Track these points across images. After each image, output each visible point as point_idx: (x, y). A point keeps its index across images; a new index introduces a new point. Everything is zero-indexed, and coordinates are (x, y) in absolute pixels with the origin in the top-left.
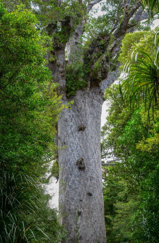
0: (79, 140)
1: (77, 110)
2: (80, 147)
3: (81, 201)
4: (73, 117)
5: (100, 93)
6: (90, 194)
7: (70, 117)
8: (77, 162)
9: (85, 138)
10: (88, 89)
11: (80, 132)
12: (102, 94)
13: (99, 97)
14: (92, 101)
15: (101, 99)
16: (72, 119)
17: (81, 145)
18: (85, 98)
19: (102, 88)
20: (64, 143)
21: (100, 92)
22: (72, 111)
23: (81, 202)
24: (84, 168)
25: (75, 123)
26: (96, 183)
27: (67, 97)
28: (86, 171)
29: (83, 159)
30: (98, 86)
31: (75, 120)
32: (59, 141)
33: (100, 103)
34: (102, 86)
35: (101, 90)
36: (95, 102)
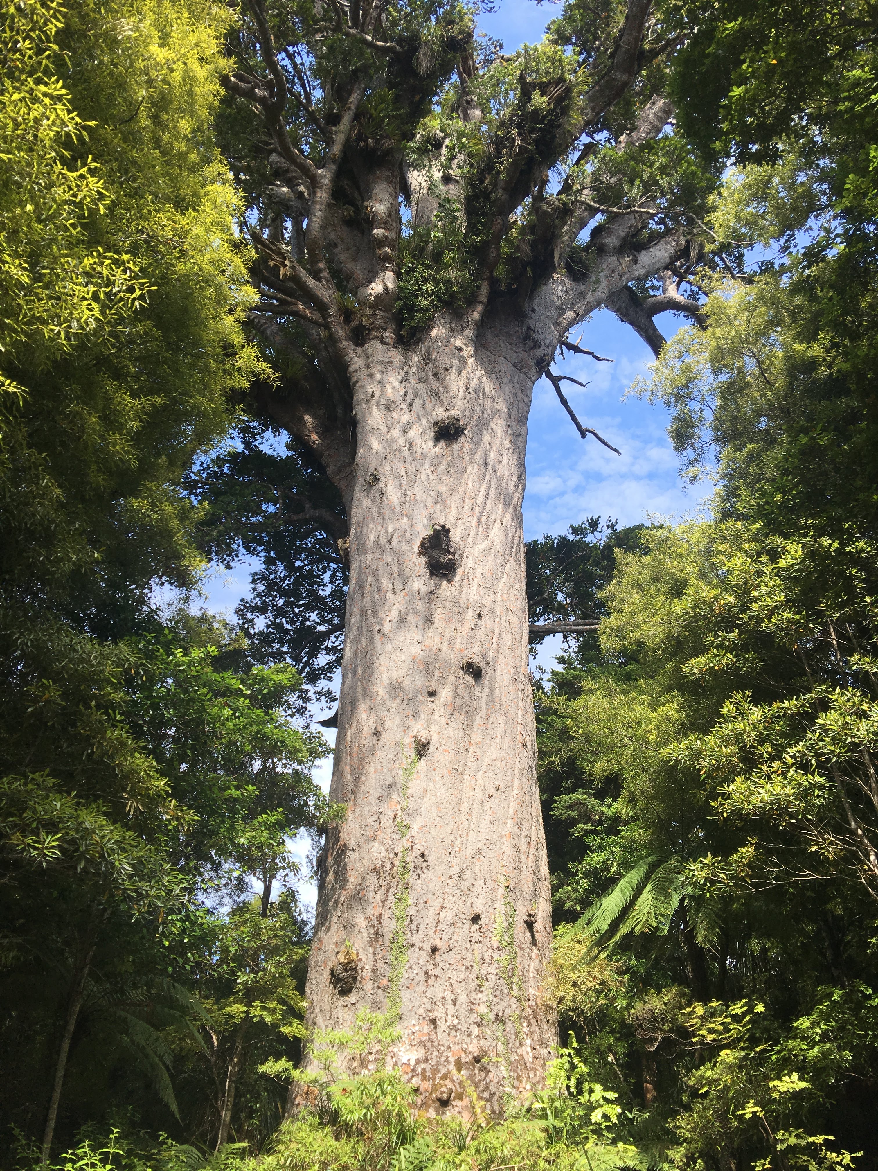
1: (435, 375)
3: (432, 694)
4: (416, 395)
5: (525, 339)
6: (473, 672)
7: (405, 395)
8: (423, 545)
11: (442, 444)
12: (532, 344)
13: (521, 355)
14: (495, 362)
16: (411, 404)
17: (443, 488)
19: (534, 321)
20: (376, 480)
21: (527, 337)
22: (413, 381)
23: (429, 699)
24: (449, 566)
25: (421, 412)
27: (399, 336)
28: (458, 578)
29: (446, 532)
30: (521, 315)
31: (423, 406)
33: (525, 373)
34: (534, 315)
36: (505, 367)
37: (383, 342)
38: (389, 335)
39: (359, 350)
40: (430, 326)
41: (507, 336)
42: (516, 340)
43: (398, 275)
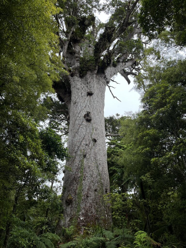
1: (87, 83)
4: (83, 87)
8: (85, 116)
9: (92, 100)
10: (96, 71)
12: (106, 79)
13: (104, 80)
14: (99, 82)
15: (106, 82)
16: (82, 89)
17: (89, 105)
18: (93, 76)
19: (106, 74)
20: (75, 103)
23: (86, 146)
24: (90, 120)
27: (80, 75)
29: (90, 113)
30: (104, 73)
31: (85, 89)
33: (104, 84)
34: (106, 73)
35: (105, 75)
36: (101, 83)
37: (77, 76)
39: (72, 78)
40: (86, 74)
41: (101, 77)
42: (103, 78)
43: (80, 64)
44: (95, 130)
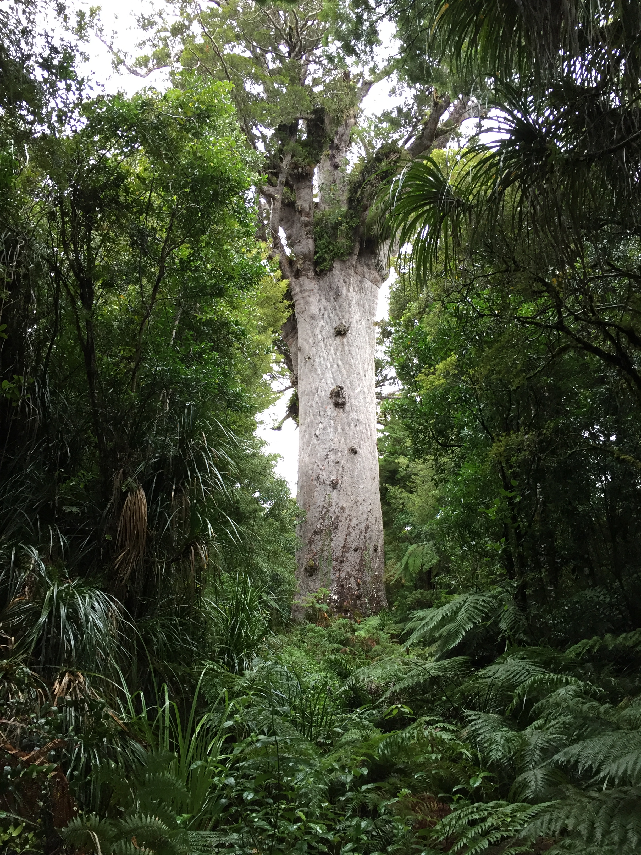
0: (336, 354)
2: (338, 366)
3: (338, 463)
4: (325, 310)
6: (354, 452)
7: (320, 310)
8: (331, 394)
9: (347, 349)
10: (356, 257)
11: (338, 338)
12: (379, 268)
13: (375, 274)
14: (362, 282)
15: (379, 278)
16: (323, 315)
17: (340, 363)
18: (349, 274)
19: (380, 256)
20: (309, 358)
21: (377, 265)
22: (324, 300)
23: (337, 465)
24: (343, 404)
25: (328, 320)
26: (364, 431)
27: (315, 272)
28: (347, 409)
29: (342, 388)
30: (374, 253)
31: (329, 317)
32: (299, 355)
33: (376, 284)
34: (380, 253)
35: (378, 259)
36: (368, 284)
37: (308, 278)
38: (311, 274)
39: (297, 281)
40: (331, 269)
41: (368, 265)
42: (371, 267)
43: (315, 240)
44: (353, 425)
